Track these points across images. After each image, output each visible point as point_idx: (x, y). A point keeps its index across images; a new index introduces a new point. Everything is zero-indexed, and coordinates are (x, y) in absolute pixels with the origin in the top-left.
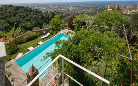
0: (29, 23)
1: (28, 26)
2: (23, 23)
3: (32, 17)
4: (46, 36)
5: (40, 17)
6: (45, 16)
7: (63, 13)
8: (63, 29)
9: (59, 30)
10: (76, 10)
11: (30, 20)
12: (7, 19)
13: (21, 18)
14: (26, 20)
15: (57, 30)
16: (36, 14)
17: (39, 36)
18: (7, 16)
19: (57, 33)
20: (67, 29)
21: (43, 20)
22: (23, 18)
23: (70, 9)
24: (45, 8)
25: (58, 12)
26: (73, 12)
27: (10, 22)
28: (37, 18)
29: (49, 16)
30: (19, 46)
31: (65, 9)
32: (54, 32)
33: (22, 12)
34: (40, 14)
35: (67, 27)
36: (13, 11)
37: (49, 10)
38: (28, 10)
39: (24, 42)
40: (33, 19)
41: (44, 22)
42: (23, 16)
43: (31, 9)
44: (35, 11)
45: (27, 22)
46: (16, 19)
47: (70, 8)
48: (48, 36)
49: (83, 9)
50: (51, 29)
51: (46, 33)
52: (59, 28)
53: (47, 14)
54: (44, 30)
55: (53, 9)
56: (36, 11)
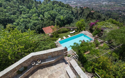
0: (62, 17)
1: (62, 19)
2: (59, 16)
3: (64, 11)
4: (72, 32)
5: (70, 12)
6: (74, 11)
7: (92, 10)
8: (85, 30)
9: (82, 31)
10: (110, 6)
11: (63, 14)
12: (49, 12)
13: (57, 12)
14: (60, 14)
15: (80, 30)
16: (67, 9)
17: (69, 31)
18: (48, 9)
19: (80, 32)
20: (87, 31)
21: (72, 15)
22: (58, 12)
23: (103, 5)
24: (76, 2)
25: (87, 8)
26: (106, 8)
27: (50, 14)
28: (68, 13)
29: (77, 12)
30: (59, 34)
31: (97, 3)
32: (78, 31)
33: (57, 7)
34: (70, 10)
35: (88, 30)
36: (51, 5)
37: (79, 5)
38: (61, 5)
39: (61, 33)
40: (65, 13)
41: (73, 17)
42: (58, 10)
43: (63, 4)
44: (66, 6)
45: (61, 16)
46: (54, 12)
47: (104, 3)
48: (74, 33)
49: (123, 5)
50: (76, 28)
51: (73, 30)
52: (82, 29)
53: (76, 10)
54: (72, 28)
55: (84, 3)
56: (68, 6)
